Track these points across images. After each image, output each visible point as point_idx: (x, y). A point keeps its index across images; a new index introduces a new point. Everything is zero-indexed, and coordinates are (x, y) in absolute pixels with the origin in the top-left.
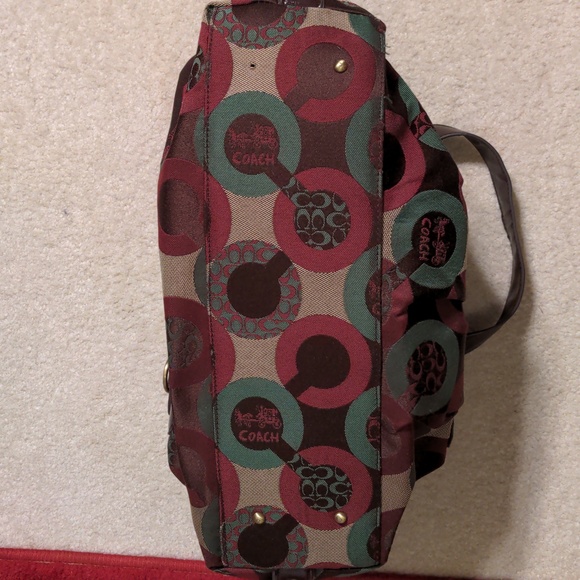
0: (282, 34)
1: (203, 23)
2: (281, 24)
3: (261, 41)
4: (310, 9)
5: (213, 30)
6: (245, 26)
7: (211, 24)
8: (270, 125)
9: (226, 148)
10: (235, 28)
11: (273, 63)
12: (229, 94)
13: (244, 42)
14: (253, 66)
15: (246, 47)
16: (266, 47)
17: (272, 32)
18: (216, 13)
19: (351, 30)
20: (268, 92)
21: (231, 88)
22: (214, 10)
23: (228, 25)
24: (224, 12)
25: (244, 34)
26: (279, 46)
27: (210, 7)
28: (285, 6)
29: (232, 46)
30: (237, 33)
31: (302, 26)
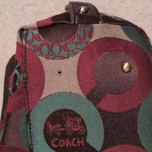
0: (78, 47)
1: (18, 43)
2: (76, 40)
3: (63, 53)
4: (95, 25)
5: (25, 48)
6: (50, 43)
7: (24, 43)
8: (79, 116)
9: (45, 137)
10: (42, 45)
11: (75, 69)
12: (44, 96)
13: (51, 55)
14: (59, 72)
15: (53, 59)
16: (68, 58)
17: (71, 47)
18: (27, 34)
19: (126, 38)
20: (74, 92)
21: (45, 91)
22: (25, 32)
23: (37, 43)
24: (33, 33)
25: (50, 49)
26: (78, 56)
27: (22, 30)
28: (77, 25)
29: (42, 59)
30: (45, 49)
31: (92, 40)
